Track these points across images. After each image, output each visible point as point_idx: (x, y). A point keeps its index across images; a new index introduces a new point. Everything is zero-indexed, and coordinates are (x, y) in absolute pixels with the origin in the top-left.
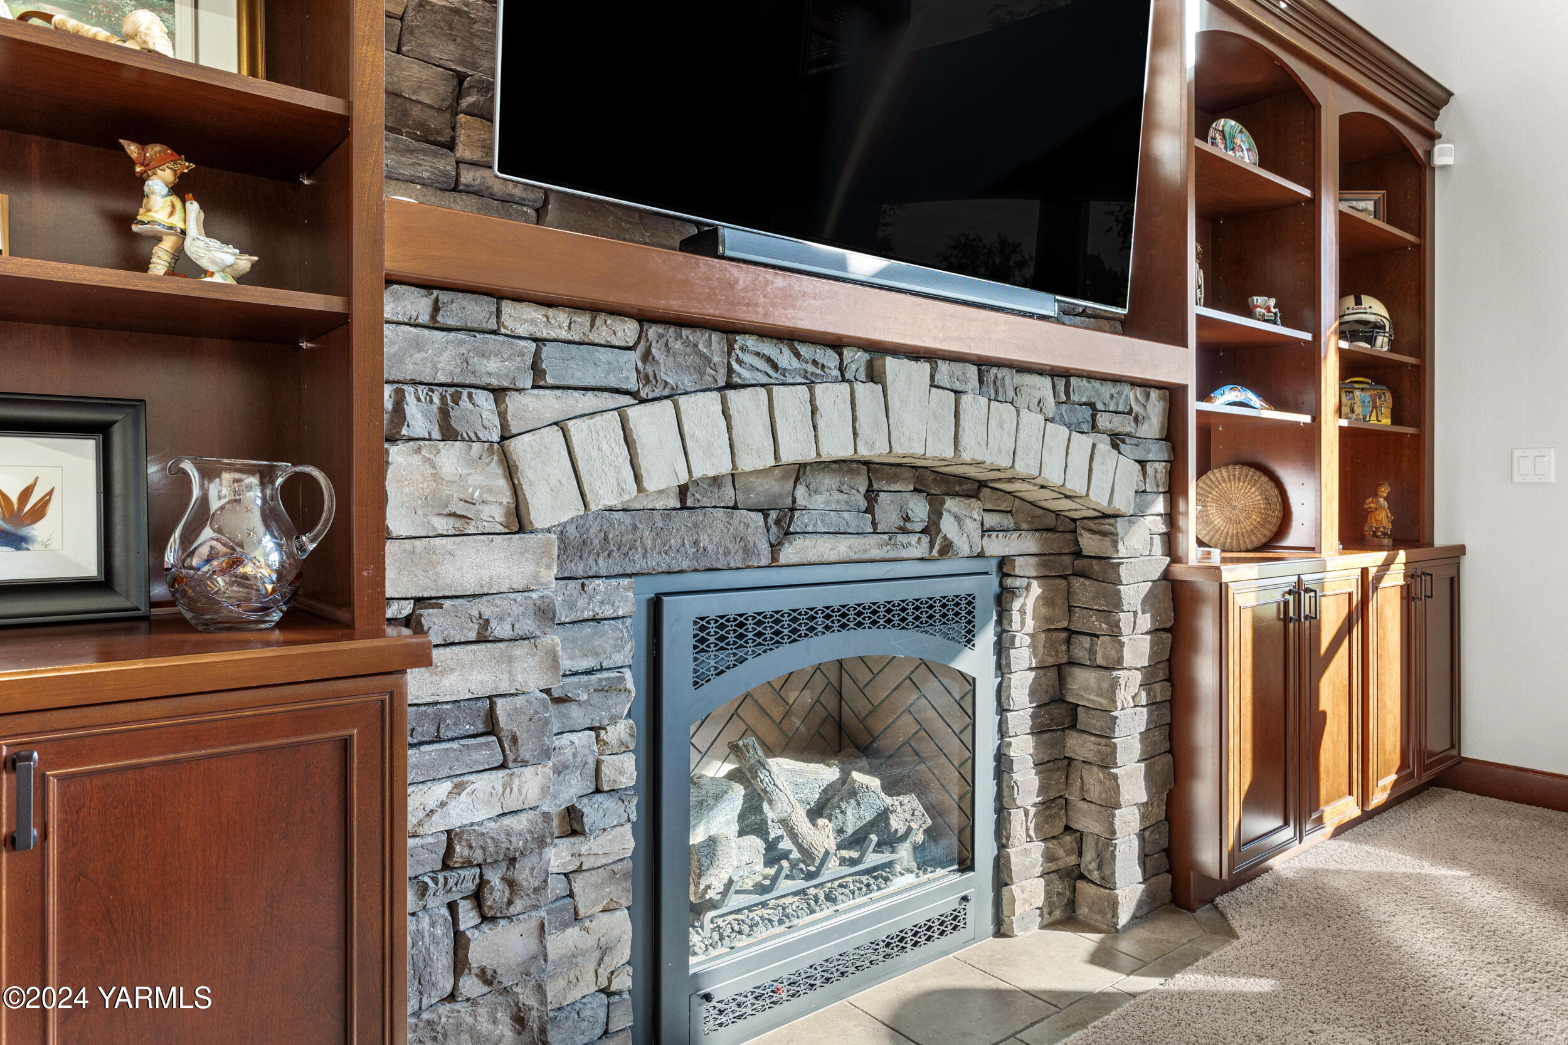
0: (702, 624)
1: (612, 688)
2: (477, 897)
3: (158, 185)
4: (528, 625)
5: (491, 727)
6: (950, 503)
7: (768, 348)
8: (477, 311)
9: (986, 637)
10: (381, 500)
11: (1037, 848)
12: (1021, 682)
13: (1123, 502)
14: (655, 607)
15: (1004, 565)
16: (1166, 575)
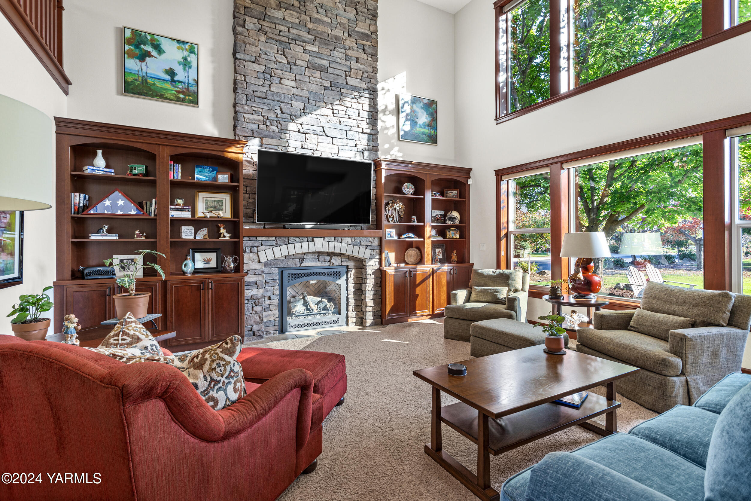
0: (289, 274)
1: (275, 282)
2: (255, 303)
3: (221, 229)
4: (260, 273)
5: (256, 284)
6: (333, 257)
7: (295, 238)
8: (254, 239)
9: (344, 278)
10: (243, 259)
11: (354, 313)
12: (351, 287)
13: (367, 256)
14: (282, 272)
15: (347, 267)
16: (379, 269)
